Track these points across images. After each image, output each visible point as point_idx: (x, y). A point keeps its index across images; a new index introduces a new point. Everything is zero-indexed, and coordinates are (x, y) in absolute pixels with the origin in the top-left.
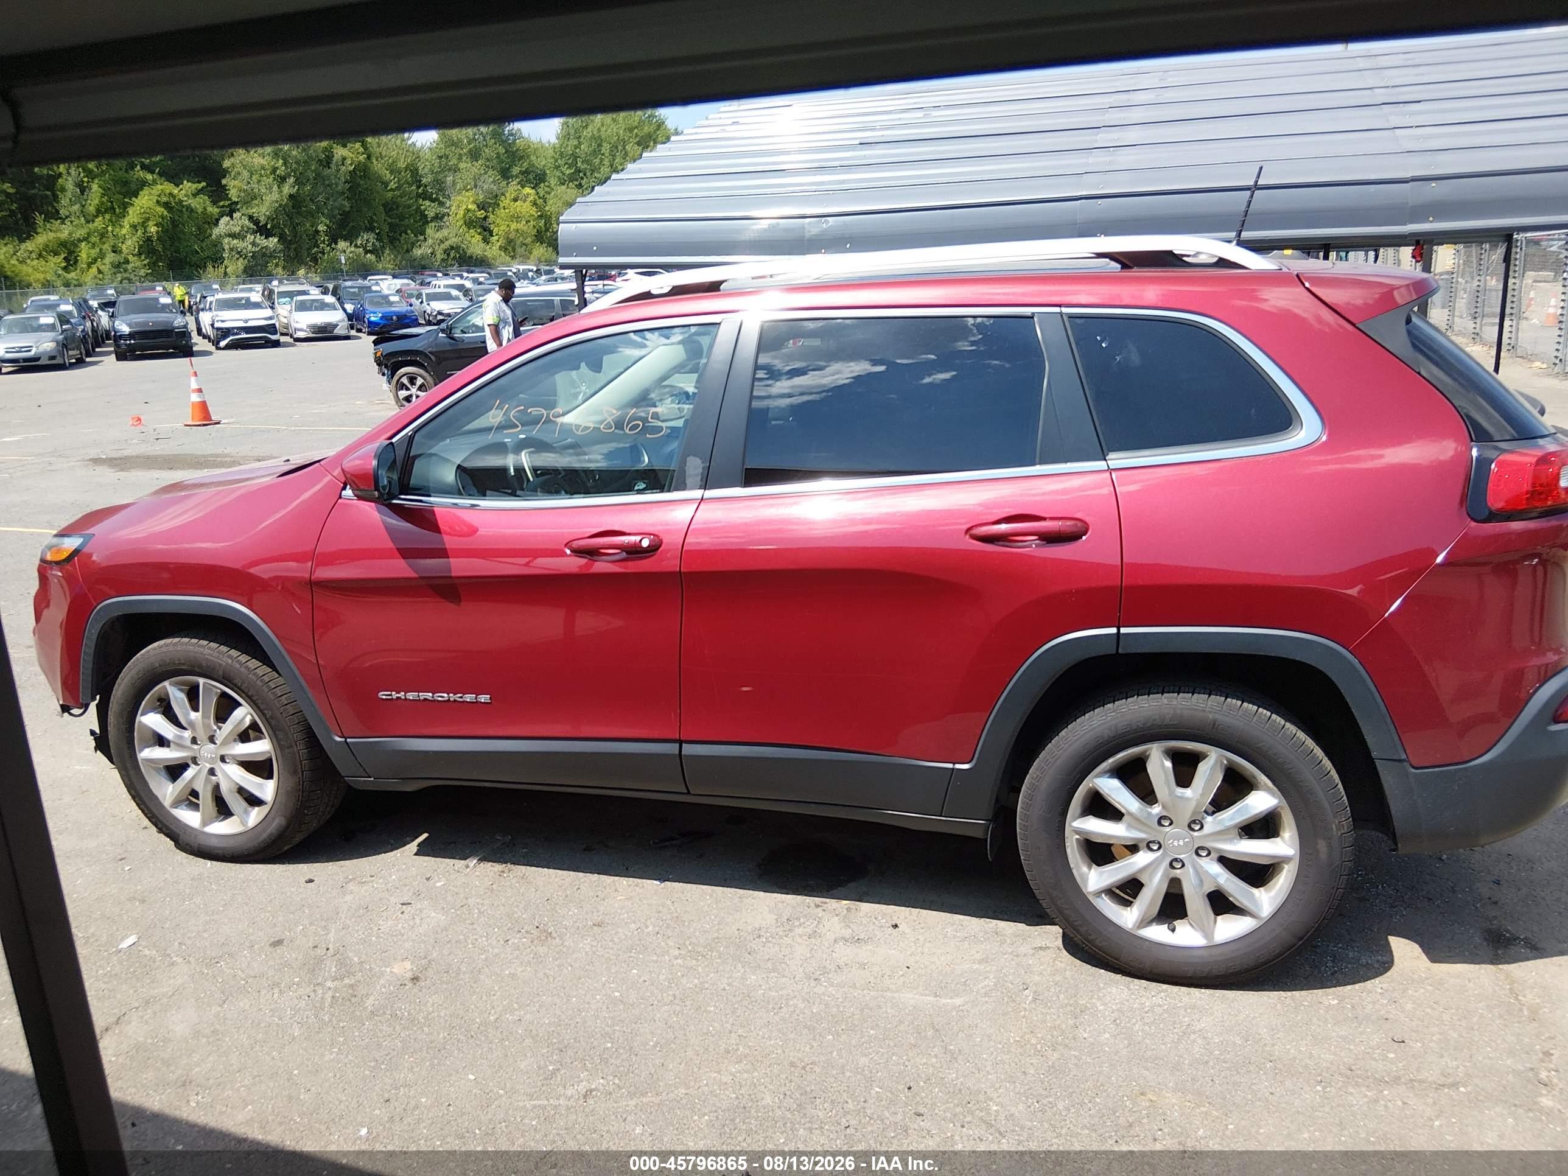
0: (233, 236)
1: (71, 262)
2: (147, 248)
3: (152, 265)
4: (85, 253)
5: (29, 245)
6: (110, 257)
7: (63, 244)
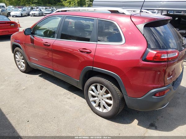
0: (87, 2)
1: (70, 4)
2: (78, 3)
3: (78, 5)
4: (72, 3)
5: (66, 1)
6: (74, 3)
7: (70, 1)
